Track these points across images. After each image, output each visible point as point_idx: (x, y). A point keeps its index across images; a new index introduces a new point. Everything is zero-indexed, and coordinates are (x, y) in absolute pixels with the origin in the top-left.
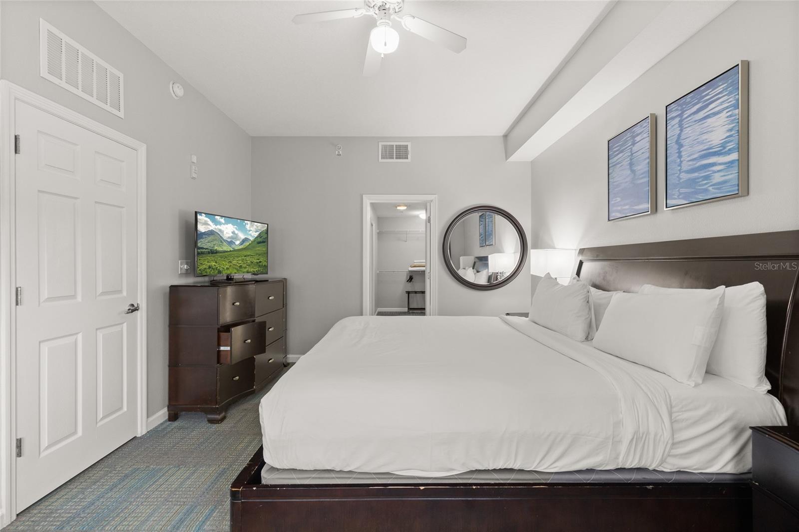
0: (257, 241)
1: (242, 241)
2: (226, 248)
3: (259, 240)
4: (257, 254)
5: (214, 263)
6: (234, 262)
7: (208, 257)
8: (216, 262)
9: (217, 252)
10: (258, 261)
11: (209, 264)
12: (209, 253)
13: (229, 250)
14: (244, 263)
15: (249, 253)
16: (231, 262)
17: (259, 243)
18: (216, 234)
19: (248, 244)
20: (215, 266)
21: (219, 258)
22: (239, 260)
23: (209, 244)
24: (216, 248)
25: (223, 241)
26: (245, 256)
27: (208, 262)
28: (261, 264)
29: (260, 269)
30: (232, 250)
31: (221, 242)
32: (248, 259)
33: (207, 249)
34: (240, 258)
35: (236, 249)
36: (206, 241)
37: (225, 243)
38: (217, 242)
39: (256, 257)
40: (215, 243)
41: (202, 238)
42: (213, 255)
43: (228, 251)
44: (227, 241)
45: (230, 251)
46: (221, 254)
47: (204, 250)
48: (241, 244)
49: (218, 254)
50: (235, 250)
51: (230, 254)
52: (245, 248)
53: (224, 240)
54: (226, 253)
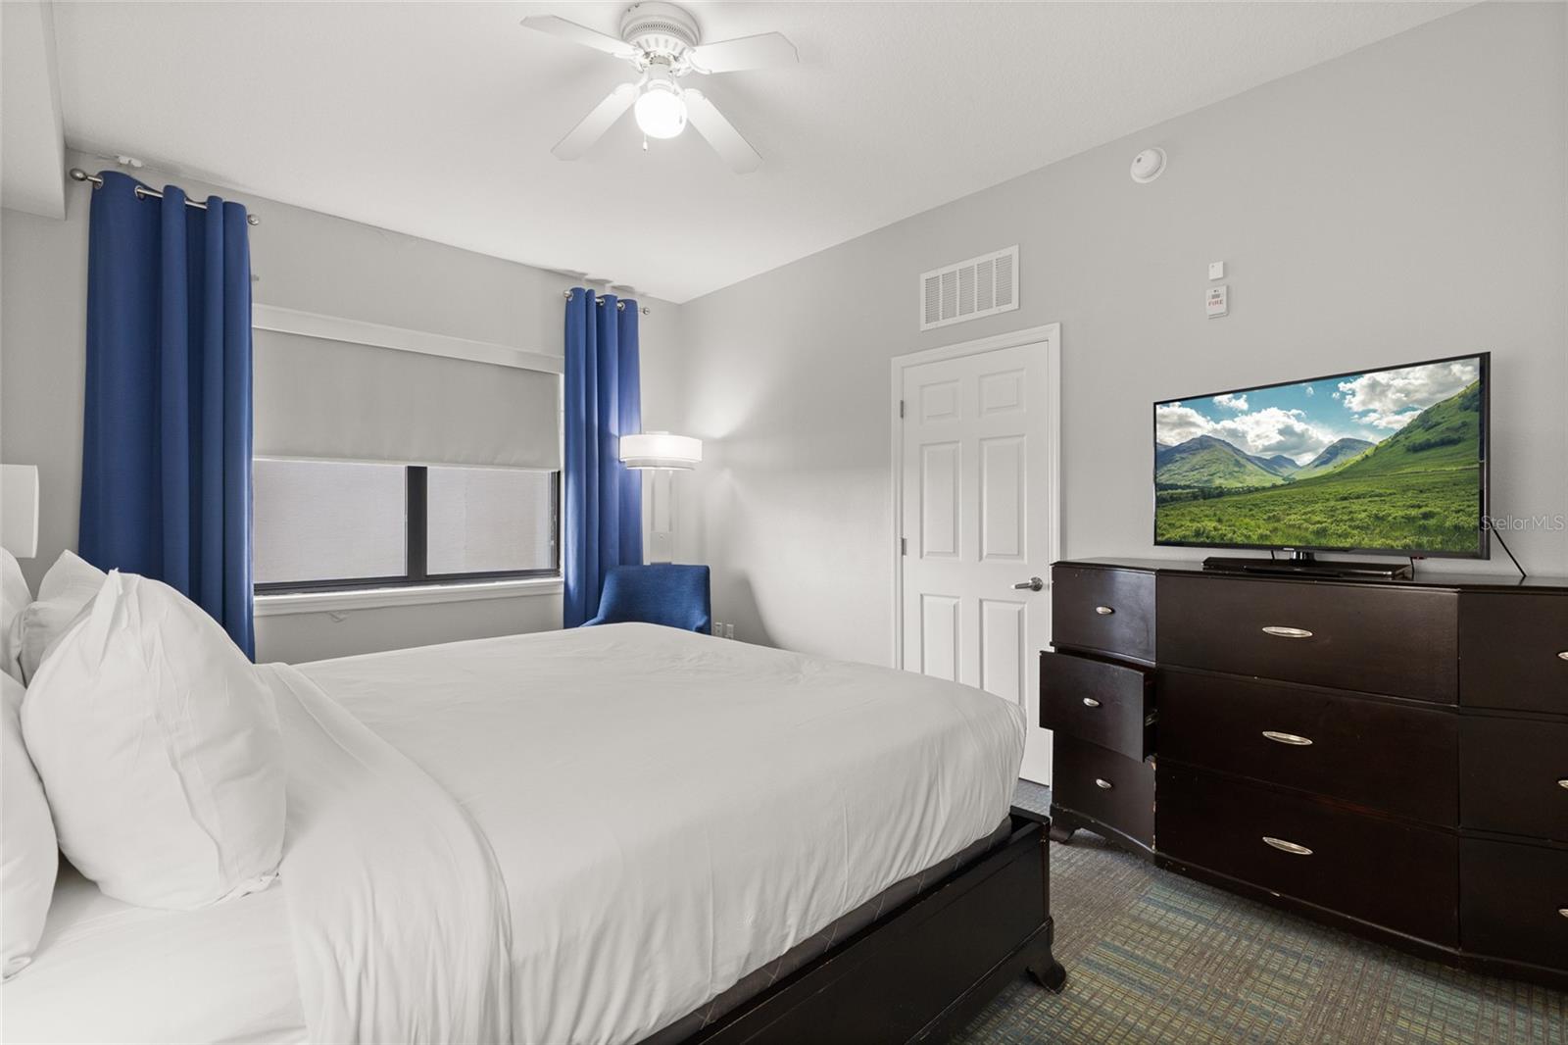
0: (1407, 443)
1: (1328, 451)
2: (1256, 478)
3: (1420, 437)
4: (1405, 489)
5: (1214, 524)
6: (1294, 518)
7: (1193, 509)
8: (1220, 521)
9: (1221, 493)
10: (1414, 512)
11: (1195, 525)
12: (1195, 497)
13: (1268, 485)
14: (1338, 522)
15: (1361, 488)
16: (1278, 520)
17: (1416, 449)
18: (1217, 444)
19: (1358, 458)
20: (1215, 529)
21: (1231, 510)
22: (1313, 512)
23: (1195, 475)
24: (1218, 482)
25: (1243, 461)
26: (1345, 499)
27: (1192, 521)
28: (1432, 522)
29: (1425, 540)
30: (1280, 481)
31: (1238, 464)
32: (1355, 507)
33: (1189, 487)
34: (1318, 507)
35: (1298, 478)
36: (1185, 469)
37: (1250, 467)
38: (1222, 467)
39: (1409, 498)
40: (1213, 469)
41: (1171, 461)
42: (1208, 502)
43: (1264, 489)
44: (1259, 459)
45: (1274, 487)
46: (1236, 498)
47: (1179, 491)
48: (1323, 460)
49: (1225, 499)
50: (1292, 484)
51: (1271, 497)
52: (1340, 474)
53: (1249, 459)
54: (1258, 495)
